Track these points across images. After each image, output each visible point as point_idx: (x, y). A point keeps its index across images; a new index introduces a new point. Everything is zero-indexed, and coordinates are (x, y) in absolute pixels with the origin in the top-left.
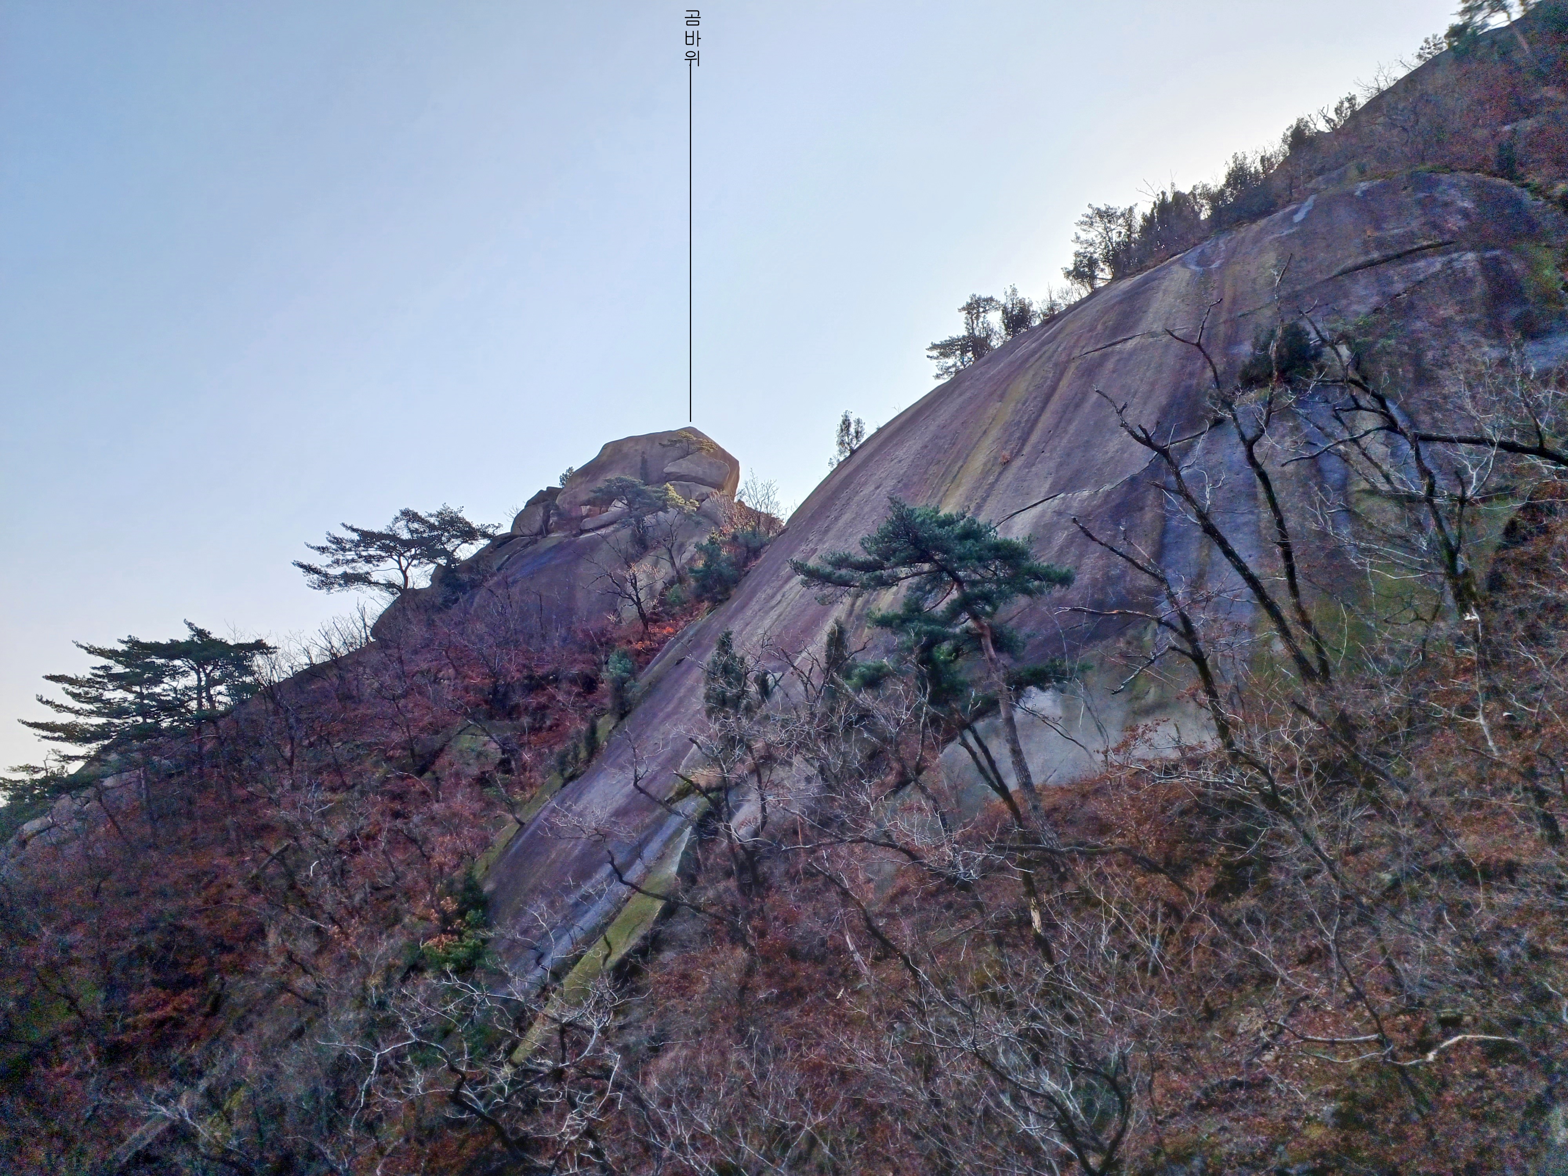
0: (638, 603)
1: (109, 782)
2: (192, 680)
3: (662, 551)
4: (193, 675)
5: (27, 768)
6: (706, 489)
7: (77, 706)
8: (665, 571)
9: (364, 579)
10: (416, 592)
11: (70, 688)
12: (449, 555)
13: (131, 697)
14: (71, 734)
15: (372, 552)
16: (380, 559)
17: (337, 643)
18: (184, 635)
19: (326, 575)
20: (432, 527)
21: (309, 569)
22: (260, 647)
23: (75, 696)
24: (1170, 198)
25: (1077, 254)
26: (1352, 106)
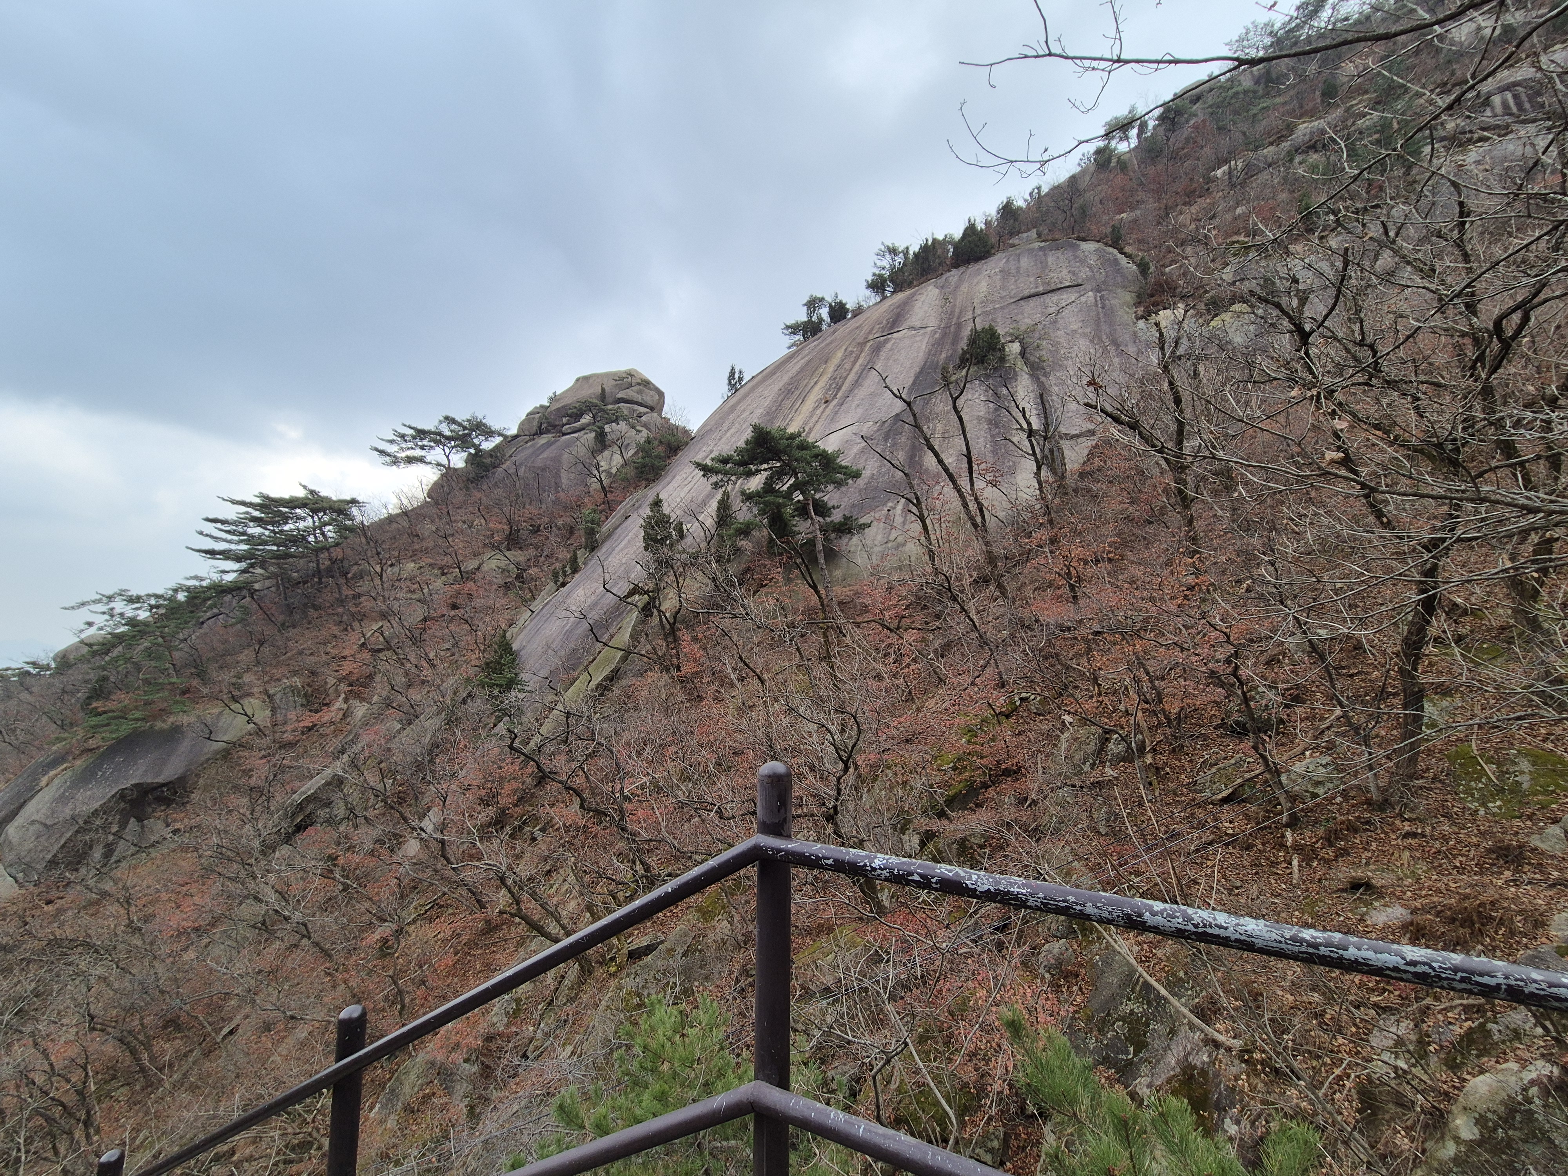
0: (601, 481)
1: (257, 586)
2: (309, 522)
3: (616, 448)
4: (310, 519)
5: (196, 577)
6: (643, 410)
7: (229, 537)
8: (617, 460)
9: (421, 460)
10: (455, 470)
11: (222, 527)
12: (477, 448)
13: (267, 533)
14: (226, 555)
15: (425, 442)
16: (431, 448)
17: (405, 502)
18: (301, 493)
19: (395, 457)
20: (465, 428)
21: (382, 452)
22: (354, 501)
23: (228, 532)
24: (930, 243)
25: (874, 275)
26: (1039, 193)
